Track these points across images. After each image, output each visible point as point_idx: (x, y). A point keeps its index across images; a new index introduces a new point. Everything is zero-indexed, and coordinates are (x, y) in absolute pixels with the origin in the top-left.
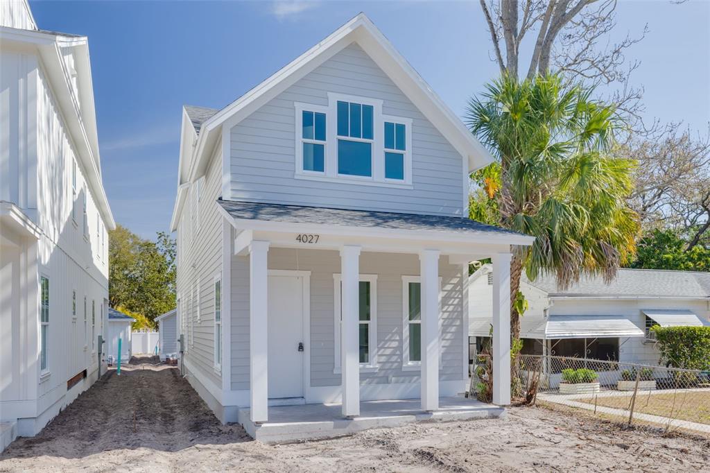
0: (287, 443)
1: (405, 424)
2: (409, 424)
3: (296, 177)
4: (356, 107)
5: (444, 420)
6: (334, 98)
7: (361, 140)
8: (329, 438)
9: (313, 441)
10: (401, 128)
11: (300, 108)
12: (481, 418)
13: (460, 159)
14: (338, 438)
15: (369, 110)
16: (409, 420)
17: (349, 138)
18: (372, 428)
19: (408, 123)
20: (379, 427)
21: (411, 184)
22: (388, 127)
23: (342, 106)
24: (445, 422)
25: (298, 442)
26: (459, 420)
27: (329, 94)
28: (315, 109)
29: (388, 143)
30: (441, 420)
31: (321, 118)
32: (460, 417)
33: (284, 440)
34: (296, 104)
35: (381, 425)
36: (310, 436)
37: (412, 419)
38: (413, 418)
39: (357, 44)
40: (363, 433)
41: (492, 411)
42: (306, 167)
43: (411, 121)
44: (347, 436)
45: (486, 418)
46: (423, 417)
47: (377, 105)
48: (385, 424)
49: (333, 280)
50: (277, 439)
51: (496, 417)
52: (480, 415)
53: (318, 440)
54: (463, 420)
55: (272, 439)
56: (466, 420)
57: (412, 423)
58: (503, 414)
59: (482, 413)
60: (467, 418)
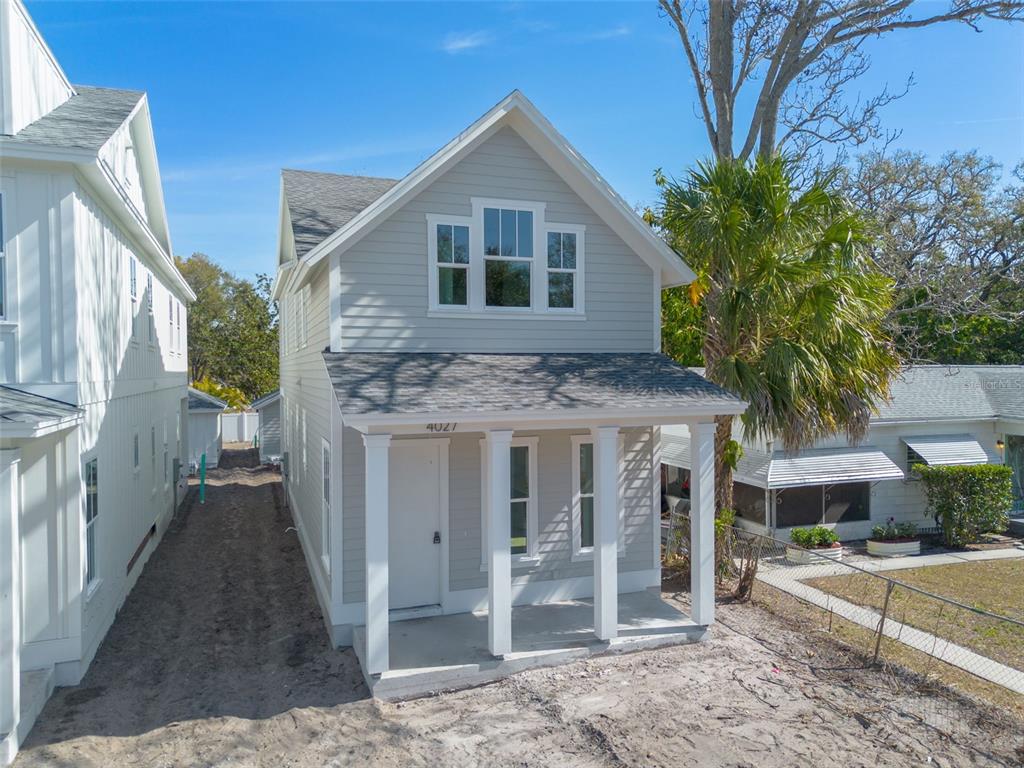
0: (415, 698)
1: (573, 660)
2: (579, 659)
3: (429, 316)
4: (509, 214)
5: (625, 650)
6: (479, 205)
7: (517, 258)
8: (470, 687)
9: (450, 692)
10: (571, 239)
11: (434, 221)
12: (675, 645)
13: (650, 274)
14: (482, 685)
15: (527, 217)
16: (577, 654)
17: (501, 258)
18: (528, 669)
19: (579, 231)
20: (538, 667)
21: (583, 313)
23: (490, 215)
24: (626, 653)
25: (430, 696)
26: (645, 649)
27: (473, 199)
28: (453, 221)
29: (553, 261)
30: (621, 650)
31: (463, 234)
32: (646, 646)
33: (411, 694)
34: (429, 217)
35: (540, 663)
36: (443, 686)
37: (581, 653)
38: (584, 650)
39: (510, 128)
40: (516, 677)
41: (691, 633)
42: (443, 301)
43: (583, 228)
44: (495, 682)
45: (683, 644)
46: (598, 649)
47: (538, 210)
48: (546, 662)
50: (401, 694)
51: (697, 641)
52: (674, 640)
53: (456, 691)
54: (651, 649)
55: (394, 694)
56: (655, 649)
57: (582, 657)
58: (704, 636)
59: (676, 637)
60: (656, 646)
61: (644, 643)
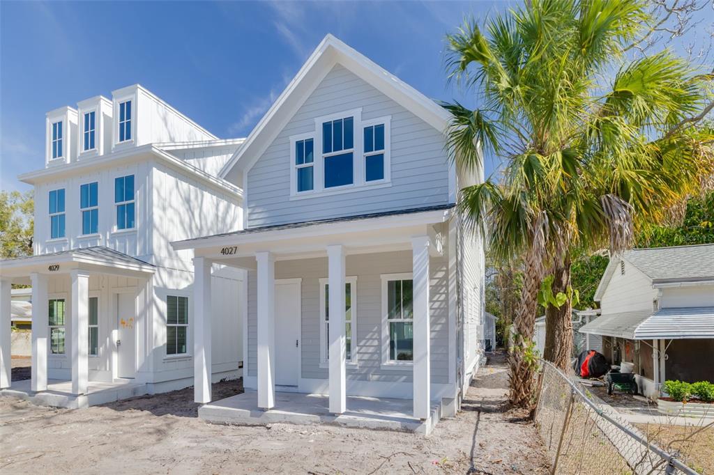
0: (218, 424)
1: (309, 423)
2: (314, 424)
3: (291, 200)
4: (338, 124)
5: (349, 425)
7: (344, 152)
8: (246, 425)
9: (235, 425)
10: (380, 129)
11: (293, 140)
12: (391, 430)
14: (253, 426)
15: (349, 122)
16: (313, 419)
17: (333, 154)
18: (280, 422)
19: (386, 121)
20: (286, 422)
21: (392, 180)
22: (368, 131)
23: (326, 126)
24: (350, 427)
25: (224, 424)
26: (366, 427)
27: (316, 120)
28: (304, 137)
29: (368, 148)
30: (345, 424)
31: (310, 143)
33: (216, 421)
34: (291, 138)
35: (288, 420)
36: (233, 420)
37: (316, 420)
38: (317, 418)
39: (339, 64)
41: (406, 424)
42: (300, 189)
43: (390, 118)
44: (260, 425)
45: (397, 430)
46: (328, 419)
47: (356, 114)
48: (292, 420)
49: (319, 285)
50: (212, 419)
51: (411, 432)
52: (390, 426)
53: (239, 425)
54: (371, 429)
55: (208, 418)
56: (374, 429)
57: (317, 423)
58: (419, 429)
59: (392, 424)
60: (375, 427)
61: (365, 422)
